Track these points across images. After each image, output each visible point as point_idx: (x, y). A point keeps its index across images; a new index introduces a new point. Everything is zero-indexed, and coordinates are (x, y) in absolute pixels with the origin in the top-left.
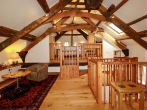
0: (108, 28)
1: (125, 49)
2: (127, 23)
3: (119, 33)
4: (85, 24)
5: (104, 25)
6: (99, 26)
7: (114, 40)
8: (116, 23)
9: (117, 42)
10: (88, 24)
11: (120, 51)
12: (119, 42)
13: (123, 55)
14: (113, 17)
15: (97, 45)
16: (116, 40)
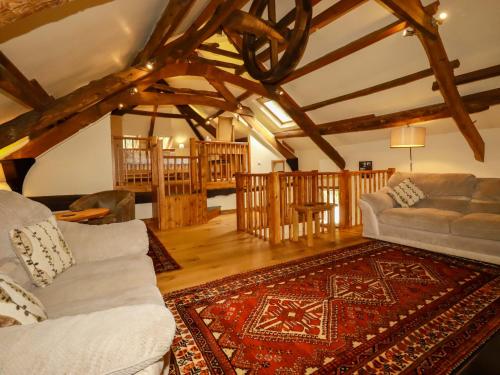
0: (262, 109)
1: (291, 157)
2: (301, 106)
3: (282, 123)
4: (212, 94)
5: (254, 101)
6: (243, 103)
7: (271, 136)
8: (285, 105)
9: (278, 142)
10: (219, 95)
11: (283, 162)
12: (280, 141)
13: (288, 169)
14: (281, 93)
15: (238, 146)
16: (276, 138)
